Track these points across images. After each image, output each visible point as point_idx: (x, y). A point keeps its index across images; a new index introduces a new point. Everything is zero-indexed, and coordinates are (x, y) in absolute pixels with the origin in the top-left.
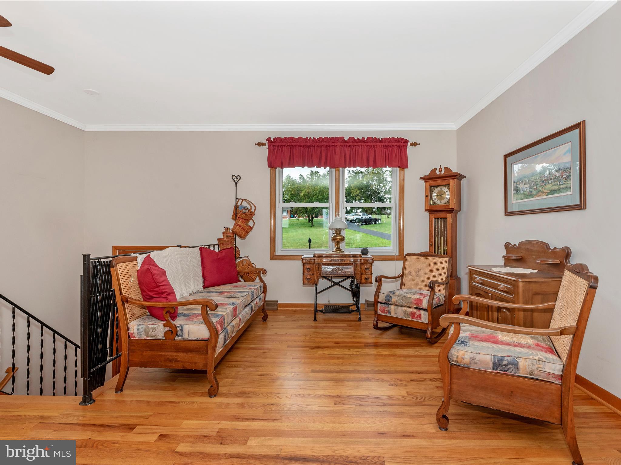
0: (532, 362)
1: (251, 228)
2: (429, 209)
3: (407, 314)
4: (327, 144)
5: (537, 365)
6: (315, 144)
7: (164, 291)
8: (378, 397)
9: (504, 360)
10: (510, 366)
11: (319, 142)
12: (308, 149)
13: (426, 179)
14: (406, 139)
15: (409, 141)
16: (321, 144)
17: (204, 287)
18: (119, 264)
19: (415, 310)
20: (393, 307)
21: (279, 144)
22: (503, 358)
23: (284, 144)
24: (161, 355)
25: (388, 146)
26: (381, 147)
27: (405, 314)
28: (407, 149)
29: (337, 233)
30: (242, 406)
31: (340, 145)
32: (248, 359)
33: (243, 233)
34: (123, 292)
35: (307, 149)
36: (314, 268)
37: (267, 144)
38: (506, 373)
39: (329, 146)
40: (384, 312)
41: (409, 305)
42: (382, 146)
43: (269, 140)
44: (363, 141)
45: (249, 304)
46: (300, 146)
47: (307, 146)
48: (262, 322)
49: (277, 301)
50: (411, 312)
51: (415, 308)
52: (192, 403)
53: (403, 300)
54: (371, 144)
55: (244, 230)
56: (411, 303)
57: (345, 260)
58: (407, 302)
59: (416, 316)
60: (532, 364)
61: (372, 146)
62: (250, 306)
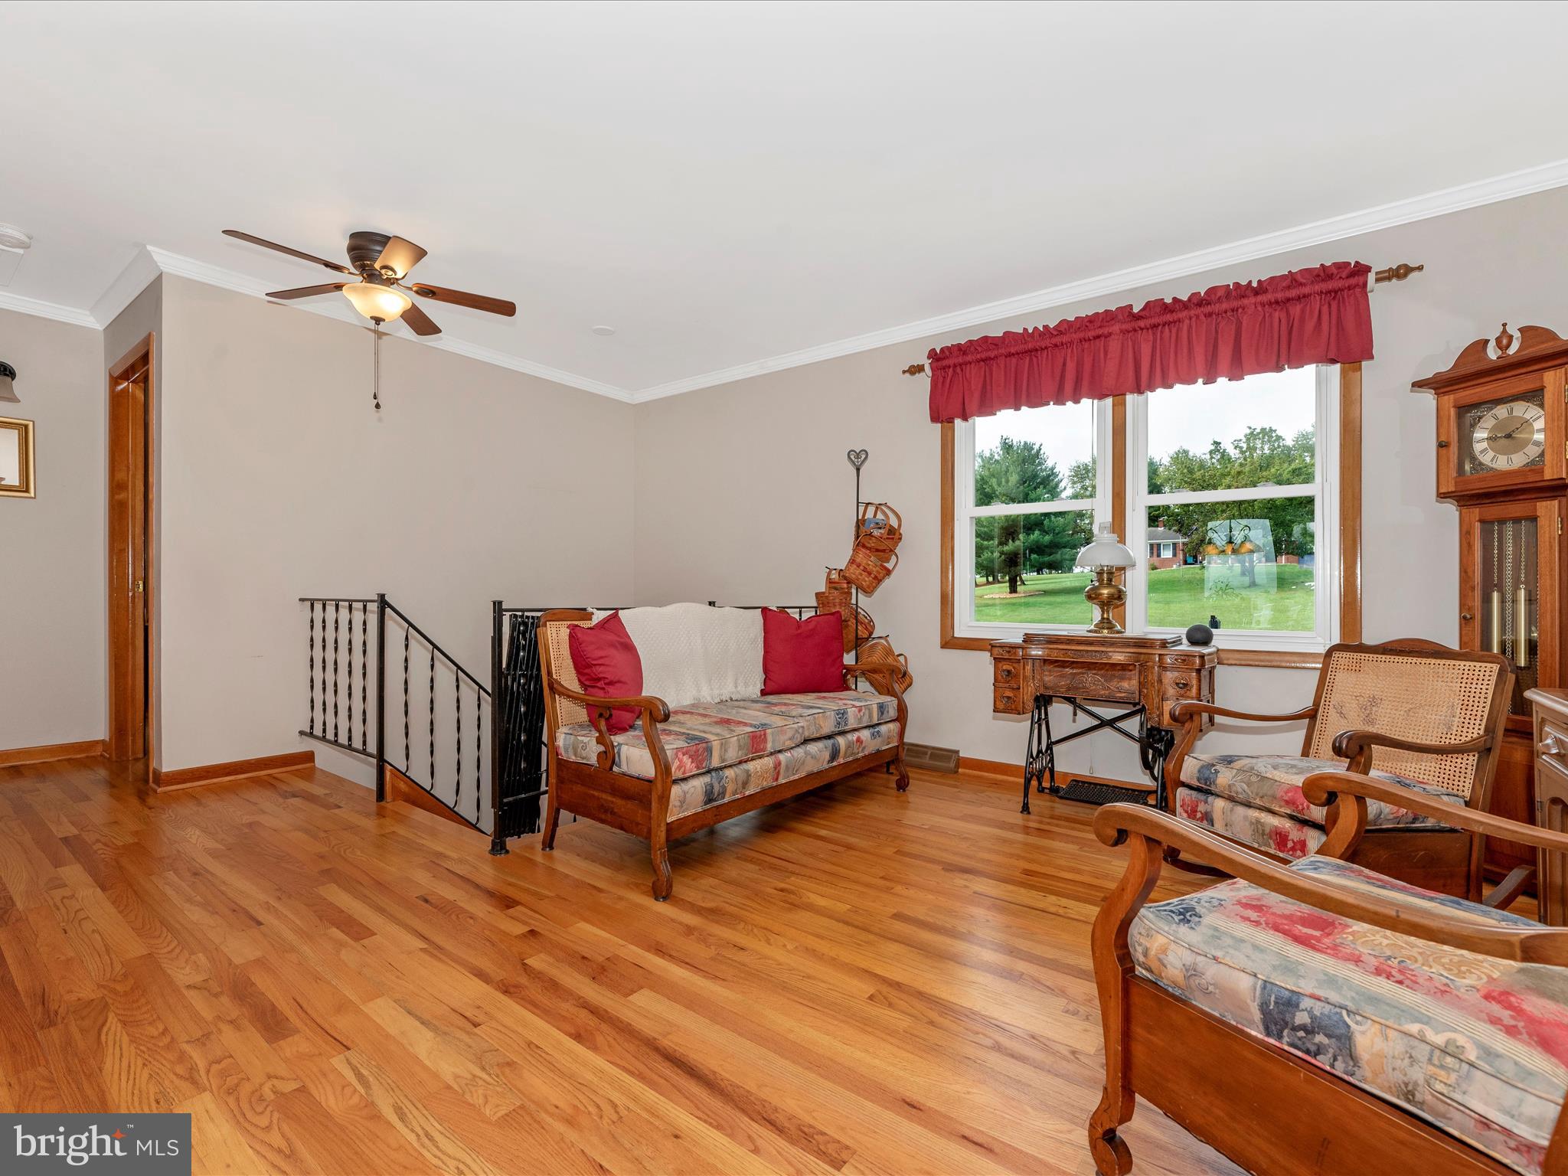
0: (1413, 1048)
1: (888, 572)
2: (1452, 489)
3: (1263, 834)
4: (1081, 335)
5: (1431, 1068)
6: (1047, 342)
7: (601, 675)
8: (999, 1024)
9: (1297, 1006)
10: (1320, 1038)
11: (1061, 333)
12: (1031, 360)
13: (1440, 384)
14: (1357, 262)
15: (1368, 269)
16: (1065, 339)
17: (764, 693)
18: (552, 623)
19: (1287, 825)
20: (1219, 804)
21: (956, 361)
22: (1294, 998)
23: (969, 358)
24: (594, 796)
25: (1288, 300)
26: (1260, 308)
27: (1256, 831)
28: (1369, 294)
29: (1100, 580)
30: (689, 930)
31: (1121, 331)
32: (789, 855)
33: (866, 580)
34: (554, 672)
35: (1028, 358)
36: (1022, 671)
37: (927, 368)
38: (1313, 1061)
39: (1089, 340)
40: (1195, 816)
41: (1267, 805)
42: (1263, 305)
43: (932, 354)
44: (1197, 302)
45: (829, 737)
46: (1010, 355)
47: (1026, 352)
48: (894, 792)
49: (957, 752)
50: (1276, 827)
51: (1292, 817)
52: (621, 898)
53: (1249, 784)
54: (1225, 306)
55: (870, 574)
56: (1274, 797)
57: (1110, 654)
58: (1261, 794)
59: (1290, 844)
60: (1411, 1057)
61: (1226, 312)
62: (830, 742)
